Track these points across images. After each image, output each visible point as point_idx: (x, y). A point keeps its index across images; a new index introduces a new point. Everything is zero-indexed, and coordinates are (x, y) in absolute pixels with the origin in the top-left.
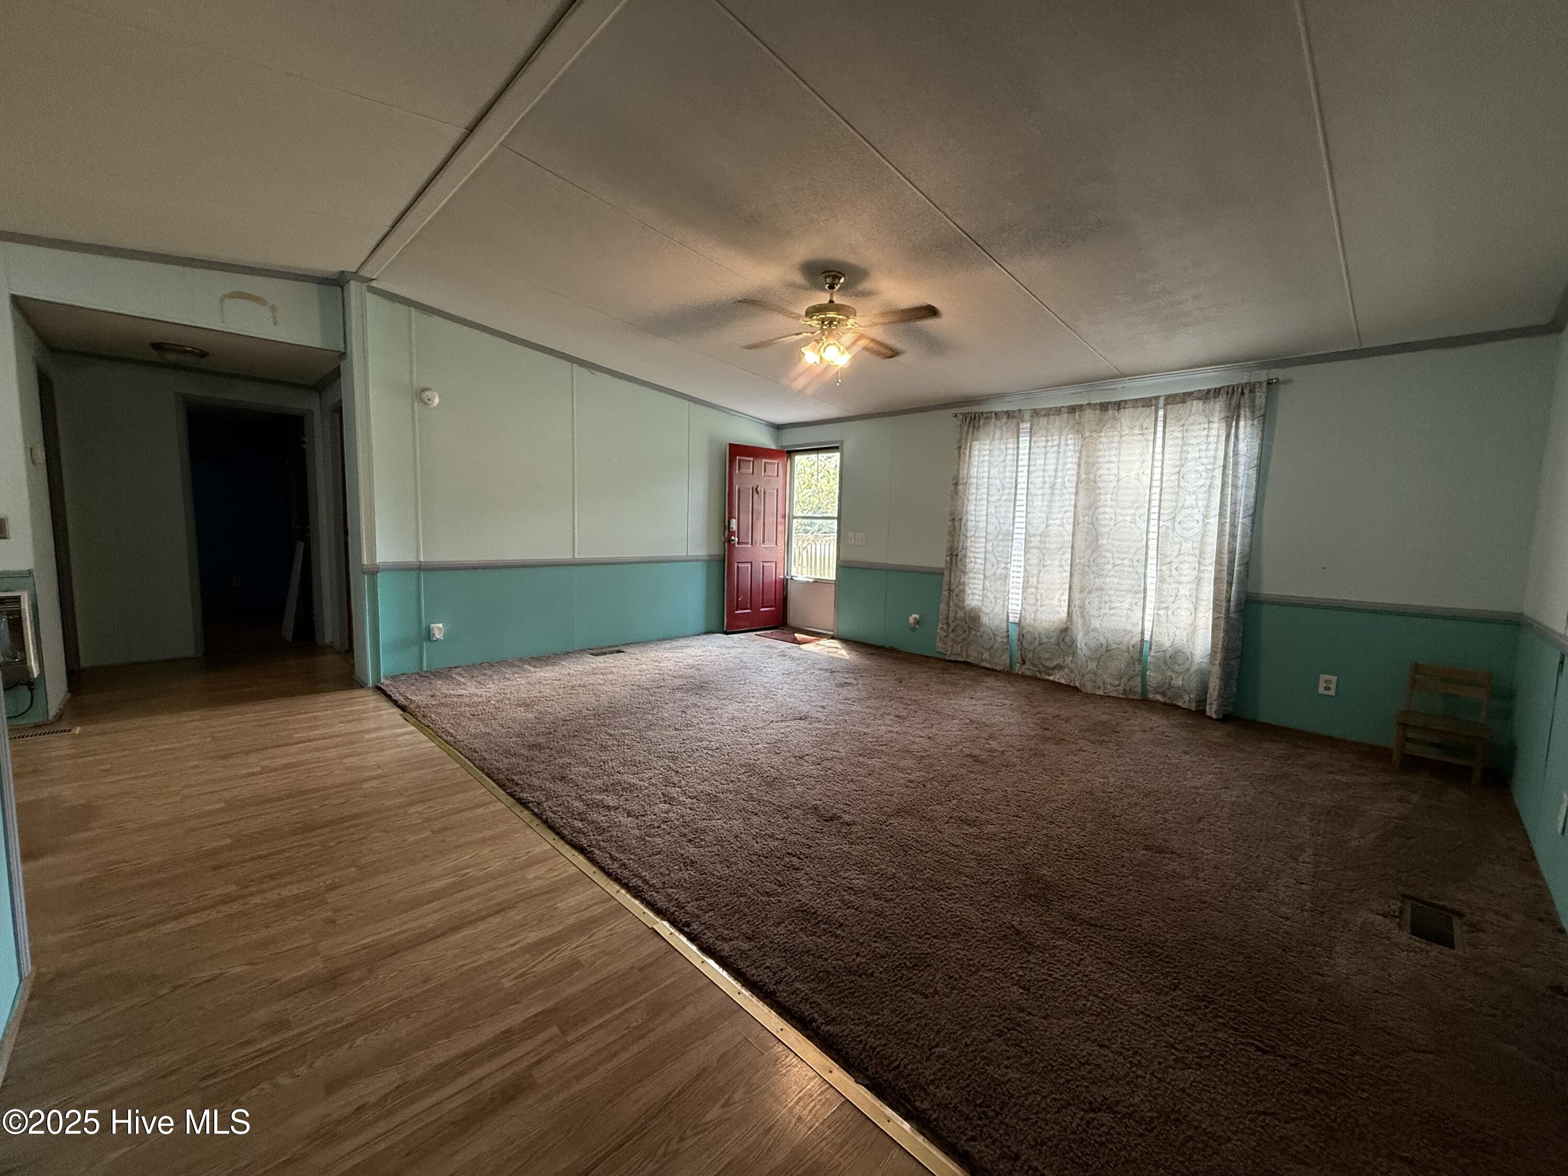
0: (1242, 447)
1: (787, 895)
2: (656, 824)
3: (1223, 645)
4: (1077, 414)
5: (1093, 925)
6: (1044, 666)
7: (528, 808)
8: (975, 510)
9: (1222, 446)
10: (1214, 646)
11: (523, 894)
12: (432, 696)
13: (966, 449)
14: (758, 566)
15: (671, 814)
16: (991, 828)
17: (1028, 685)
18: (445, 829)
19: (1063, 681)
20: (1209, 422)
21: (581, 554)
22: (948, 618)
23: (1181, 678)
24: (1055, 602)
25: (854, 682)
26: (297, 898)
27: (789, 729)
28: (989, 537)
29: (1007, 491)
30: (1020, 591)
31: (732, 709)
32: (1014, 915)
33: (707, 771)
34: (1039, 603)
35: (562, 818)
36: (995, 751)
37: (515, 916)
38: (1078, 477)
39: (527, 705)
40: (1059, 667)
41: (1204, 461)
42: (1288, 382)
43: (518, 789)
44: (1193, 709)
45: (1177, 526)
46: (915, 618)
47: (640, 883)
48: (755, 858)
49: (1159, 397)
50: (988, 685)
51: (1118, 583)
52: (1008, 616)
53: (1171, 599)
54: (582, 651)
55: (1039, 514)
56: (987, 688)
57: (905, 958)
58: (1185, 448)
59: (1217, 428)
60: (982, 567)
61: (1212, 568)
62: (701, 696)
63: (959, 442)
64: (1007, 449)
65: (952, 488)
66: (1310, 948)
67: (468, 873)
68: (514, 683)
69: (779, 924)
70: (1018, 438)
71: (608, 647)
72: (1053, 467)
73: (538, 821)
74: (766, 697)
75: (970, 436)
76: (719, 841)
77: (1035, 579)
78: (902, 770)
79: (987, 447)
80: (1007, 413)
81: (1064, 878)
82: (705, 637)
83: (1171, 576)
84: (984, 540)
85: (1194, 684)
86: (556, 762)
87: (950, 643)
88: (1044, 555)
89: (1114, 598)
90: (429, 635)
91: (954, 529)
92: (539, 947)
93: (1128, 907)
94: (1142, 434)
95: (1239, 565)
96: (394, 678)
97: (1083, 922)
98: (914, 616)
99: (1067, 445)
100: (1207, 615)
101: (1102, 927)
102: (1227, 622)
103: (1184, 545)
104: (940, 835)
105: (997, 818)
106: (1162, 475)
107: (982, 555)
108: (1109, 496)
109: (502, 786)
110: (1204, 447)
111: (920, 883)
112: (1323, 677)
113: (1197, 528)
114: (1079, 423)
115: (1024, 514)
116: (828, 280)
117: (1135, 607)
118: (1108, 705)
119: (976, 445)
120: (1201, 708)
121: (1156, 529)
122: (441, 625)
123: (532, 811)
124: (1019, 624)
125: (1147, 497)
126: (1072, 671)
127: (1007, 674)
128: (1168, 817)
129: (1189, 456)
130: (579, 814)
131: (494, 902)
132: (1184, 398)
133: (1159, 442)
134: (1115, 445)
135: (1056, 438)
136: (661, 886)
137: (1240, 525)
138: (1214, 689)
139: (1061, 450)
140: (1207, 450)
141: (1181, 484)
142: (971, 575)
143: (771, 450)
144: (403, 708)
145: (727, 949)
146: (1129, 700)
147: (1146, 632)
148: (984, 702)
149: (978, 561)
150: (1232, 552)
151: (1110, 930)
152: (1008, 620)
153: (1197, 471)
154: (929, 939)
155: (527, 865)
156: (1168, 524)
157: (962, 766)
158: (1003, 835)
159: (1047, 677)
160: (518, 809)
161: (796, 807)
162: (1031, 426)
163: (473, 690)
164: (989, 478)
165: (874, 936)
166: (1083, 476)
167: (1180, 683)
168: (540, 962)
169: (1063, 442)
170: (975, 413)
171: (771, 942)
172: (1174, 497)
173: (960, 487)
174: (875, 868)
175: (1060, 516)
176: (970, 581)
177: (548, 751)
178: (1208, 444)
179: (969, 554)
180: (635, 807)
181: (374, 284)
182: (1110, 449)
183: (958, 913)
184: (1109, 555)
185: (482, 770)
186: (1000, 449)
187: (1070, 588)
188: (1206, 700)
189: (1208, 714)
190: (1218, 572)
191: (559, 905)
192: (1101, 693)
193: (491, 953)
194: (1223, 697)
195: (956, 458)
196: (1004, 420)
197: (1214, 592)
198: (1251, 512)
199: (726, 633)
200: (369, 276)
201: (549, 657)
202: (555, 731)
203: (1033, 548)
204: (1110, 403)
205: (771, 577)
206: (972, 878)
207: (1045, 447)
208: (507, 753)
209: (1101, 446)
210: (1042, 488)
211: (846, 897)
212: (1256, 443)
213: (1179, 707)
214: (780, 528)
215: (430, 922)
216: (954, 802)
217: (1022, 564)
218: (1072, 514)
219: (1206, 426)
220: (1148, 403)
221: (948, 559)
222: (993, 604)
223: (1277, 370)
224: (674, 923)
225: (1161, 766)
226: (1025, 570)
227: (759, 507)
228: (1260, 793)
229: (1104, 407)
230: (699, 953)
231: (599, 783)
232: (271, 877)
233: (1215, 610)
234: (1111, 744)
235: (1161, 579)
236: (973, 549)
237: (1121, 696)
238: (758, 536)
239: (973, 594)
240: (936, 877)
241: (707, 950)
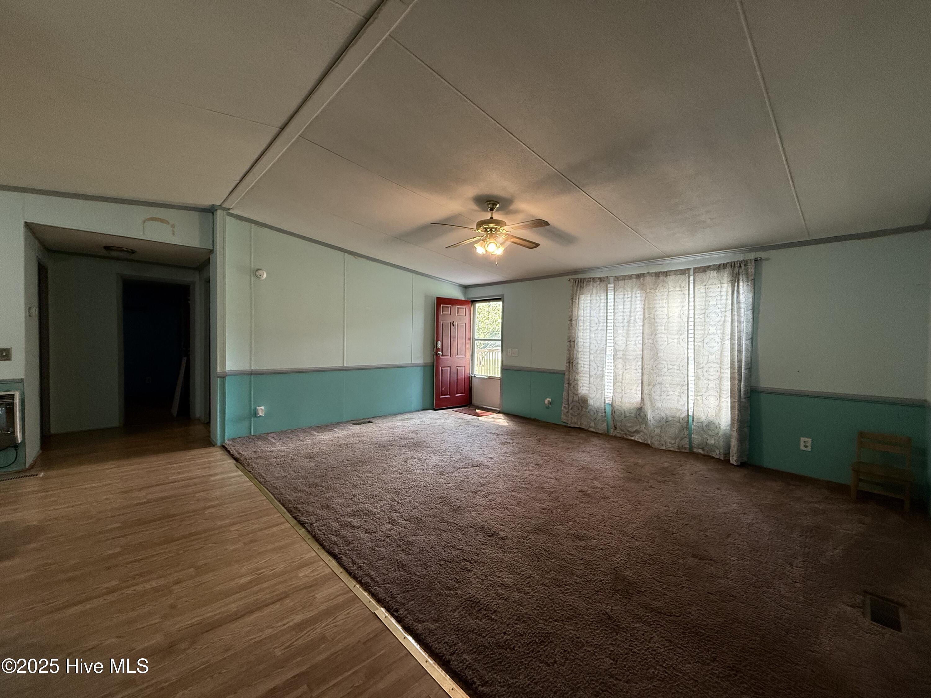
0: (742, 298)
1: (462, 589)
2: (383, 539)
3: (738, 419)
4: (642, 279)
5: (659, 612)
6: (628, 431)
7: (304, 527)
8: (583, 336)
9: (730, 297)
10: (732, 419)
11: (295, 587)
12: (255, 452)
13: (576, 299)
14: (454, 369)
15: (392, 532)
16: (594, 542)
17: (619, 443)
18: (252, 542)
19: (640, 441)
20: (721, 283)
21: (348, 363)
22: (568, 400)
23: (713, 439)
24: (633, 391)
25: (511, 441)
26: (155, 590)
27: (469, 473)
28: (592, 352)
29: (601, 324)
30: (612, 385)
31: (435, 460)
32: (607, 604)
33: (417, 502)
34: (623, 391)
35: (325, 534)
36: (597, 488)
37: (289, 603)
38: (644, 316)
39: (311, 457)
40: (637, 432)
41: (719, 306)
42: (768, 259)
43: (300, 514)
44: (722, 459)
45: (705, 345)
46: (549, 401)
47: (369, 580)
48: (443, 562)
49: (690, 269)
50: (594, 443)
51: (671, 380)
52: (605, 400)
53: (704, 390)
54: (348, 422)
55: (621, 338)
56: (593, 445)
57: (536, 636)
58: (707, 299)
59: (726, 287)
60: (588, 370)
61: (728, 371)
62: (417, 451)
63: (572, 295)
64: (600, 299)
65: (569, 322)
66: (804, 631)
67: (262, 573)
68: (305, 443)
69: (455, 610)
70: (607, 293)
71: (364, 419)
72: (629, 310)
73: (310, 537)
74: (457, 452)
75: (578, 292)
76: (421, 551)
77: (621, 377)
78: (537, 500)
79: (589, 298)
80: (600, 278)
81: (640, 578)
82: (422, 412)
83: (703, 376)
84: (588, 353)
85: (722, 443)
86: (325, 495)
87: (570, 416)
88: (625, 362)
89: (669, 389)
90: (255, 414)
91: (571, 347)
92: (300, 627)
93: (682, 599)
94: (681, 291)
95: (745, 369)
96: (233, 440)
97: (653, 610)
98: (548, 399)
99: (636, 297)
100: (727, 400)
101: (665, 614)
102: (739, 405)
103: (710, 356)
104: (561, 546)
105: (598, 535)
106: (694, 314)
107: (588, 363)
108: (663, 328)
109: (290, 511)
110: (719, 298)
111: (547, 581)
112: (803, 439)
113: (717, 347)
114: (643, 284)
115: (612, 338)
116: (489, 206)
117: (682, 395)
118: (669, 456)
119: (582, 297)
120: (727, 458)
121: (692, 347)
122: (263, 408)
123: (307, 529)
124: (611, 405)
125: (686, 328)
126: (645, 434)
127: (605, 436)
128: (708, 534)
129: (710, 303)
130: (335, 531)
131: (277, 592)
132: (705, 269)
133: (692, 296)
134: (665, 297)
135: (630, 293)
136: (382, 582)
137: (744, 345)
138: (734, 447)
139: (633, 300)
140: (721, 300)
141: (706, 320)
142: (582, 375)
143: (462, 300)
144: (237, 460)
145: (421, 628)
146: (681, 453)
147: (690, 410)
148: (591, 455)
149: (585, 366)
150: (740, 361)
151: (671, 616)
152: (605, 402)
153: (715, 312)
154: (551, 622)
155: (301, 566)
156: (700, 344)
157: (576, 498)
158: (601, 547)
159: (630, 438)
160: (298, 527)
161: (471, 527)
162: (614, 286)
163: (280, 448)
164: (590, 317)
165: (516, 620)
166: (647, 316)
167: (713, 442)
168: (300, 637)
169: (634, 295)
170: (581, 279)
171: (450, 624)
172: (702, 328)
173: (573, 322)
174: (518, 570)
175: (634, 339)
176: (582, 378)
177: (320, 488)
178: (721, 296)
179: (580, 362)
180: (370, 526)
181: (230, 211)
182: (663, 299)
183: (571, 603)
184: (665, 362)
185: (279, 501)
186: (596, 299)
187: (642, 383)
188: (729, 453)
189: (731, 462)
190: (732, 373)
191: (316, 596)
192: (664, 448)
193: (270, 631)
194: (741, 452)
195: (571, 305)
196: (598, 283)
197: (731, 386)
198: (750, 337)
199: (435, 410)
200: (228, 207)
201: (327, 426)
202: (326, 475)
203: (619, 358)
204: (661, 272)
205: (462, 376)
206: (581, 578)
207: (623, 298)
208: (296, 490)
209: (656, 298)
210: (623, 322)
211: (499, 591)
212: (750, 296)
213: (713, 458)
214: (468, 346)
215: (233, 607)
216: (571, 523)
217: (612, 368)
218: (641, 338)
219: (719, 286)
220: (684, 272)
221: (567, 365)
222: (595, 393)
223: (760, 252)
224: (388, 610)
225: (703, 499)
226: (615, 372)
227: (454, 334)
228: (767, 517)
229: (657, 275)
230: (403, 632)
231: (349, 510)
232: (141, 575)
233: (732, 397)
234: (670, 483)
235: (697, 378)
236: (582, 359)
237: (676, 450)
238: (454, 351)
239: (583, 386)
240: (557, 577)
241: (408, 629)
